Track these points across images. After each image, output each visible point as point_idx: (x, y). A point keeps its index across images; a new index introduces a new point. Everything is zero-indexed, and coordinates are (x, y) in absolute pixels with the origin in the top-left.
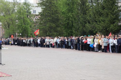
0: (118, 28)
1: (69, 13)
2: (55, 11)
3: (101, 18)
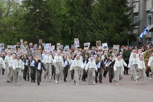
2: (46, 12)
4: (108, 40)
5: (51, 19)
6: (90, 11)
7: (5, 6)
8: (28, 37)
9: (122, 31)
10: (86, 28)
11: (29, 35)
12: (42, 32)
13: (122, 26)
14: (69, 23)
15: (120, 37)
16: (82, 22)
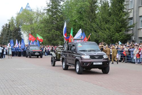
4: (109, 38)
6: (94, 17)
7: (35, 15)
8: (47, 36)
9: (120, 31)
10: (91, 30)
11: (48, 34)
12: (58, 32)
13: (120, 28)
15: (119, 36)
16: (88, 25)
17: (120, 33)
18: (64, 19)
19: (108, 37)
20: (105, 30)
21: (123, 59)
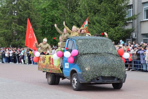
0: (122, 34)
1: (53, 12)
2: (25, 4)
3: (96, 18)
5: (31, 12)
6: (75, 4)
8: (4, 33)
9: (116, 25)
11: (5, 30)
12: (21, 26)
14: (50, 18)
15: (115, 33)
16: (66, 16)
17: (116, 28)
18: (30, 7)
19: (99, 33)
20: (94, 24)
21: (129, 66)
